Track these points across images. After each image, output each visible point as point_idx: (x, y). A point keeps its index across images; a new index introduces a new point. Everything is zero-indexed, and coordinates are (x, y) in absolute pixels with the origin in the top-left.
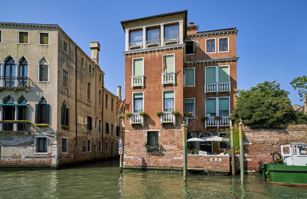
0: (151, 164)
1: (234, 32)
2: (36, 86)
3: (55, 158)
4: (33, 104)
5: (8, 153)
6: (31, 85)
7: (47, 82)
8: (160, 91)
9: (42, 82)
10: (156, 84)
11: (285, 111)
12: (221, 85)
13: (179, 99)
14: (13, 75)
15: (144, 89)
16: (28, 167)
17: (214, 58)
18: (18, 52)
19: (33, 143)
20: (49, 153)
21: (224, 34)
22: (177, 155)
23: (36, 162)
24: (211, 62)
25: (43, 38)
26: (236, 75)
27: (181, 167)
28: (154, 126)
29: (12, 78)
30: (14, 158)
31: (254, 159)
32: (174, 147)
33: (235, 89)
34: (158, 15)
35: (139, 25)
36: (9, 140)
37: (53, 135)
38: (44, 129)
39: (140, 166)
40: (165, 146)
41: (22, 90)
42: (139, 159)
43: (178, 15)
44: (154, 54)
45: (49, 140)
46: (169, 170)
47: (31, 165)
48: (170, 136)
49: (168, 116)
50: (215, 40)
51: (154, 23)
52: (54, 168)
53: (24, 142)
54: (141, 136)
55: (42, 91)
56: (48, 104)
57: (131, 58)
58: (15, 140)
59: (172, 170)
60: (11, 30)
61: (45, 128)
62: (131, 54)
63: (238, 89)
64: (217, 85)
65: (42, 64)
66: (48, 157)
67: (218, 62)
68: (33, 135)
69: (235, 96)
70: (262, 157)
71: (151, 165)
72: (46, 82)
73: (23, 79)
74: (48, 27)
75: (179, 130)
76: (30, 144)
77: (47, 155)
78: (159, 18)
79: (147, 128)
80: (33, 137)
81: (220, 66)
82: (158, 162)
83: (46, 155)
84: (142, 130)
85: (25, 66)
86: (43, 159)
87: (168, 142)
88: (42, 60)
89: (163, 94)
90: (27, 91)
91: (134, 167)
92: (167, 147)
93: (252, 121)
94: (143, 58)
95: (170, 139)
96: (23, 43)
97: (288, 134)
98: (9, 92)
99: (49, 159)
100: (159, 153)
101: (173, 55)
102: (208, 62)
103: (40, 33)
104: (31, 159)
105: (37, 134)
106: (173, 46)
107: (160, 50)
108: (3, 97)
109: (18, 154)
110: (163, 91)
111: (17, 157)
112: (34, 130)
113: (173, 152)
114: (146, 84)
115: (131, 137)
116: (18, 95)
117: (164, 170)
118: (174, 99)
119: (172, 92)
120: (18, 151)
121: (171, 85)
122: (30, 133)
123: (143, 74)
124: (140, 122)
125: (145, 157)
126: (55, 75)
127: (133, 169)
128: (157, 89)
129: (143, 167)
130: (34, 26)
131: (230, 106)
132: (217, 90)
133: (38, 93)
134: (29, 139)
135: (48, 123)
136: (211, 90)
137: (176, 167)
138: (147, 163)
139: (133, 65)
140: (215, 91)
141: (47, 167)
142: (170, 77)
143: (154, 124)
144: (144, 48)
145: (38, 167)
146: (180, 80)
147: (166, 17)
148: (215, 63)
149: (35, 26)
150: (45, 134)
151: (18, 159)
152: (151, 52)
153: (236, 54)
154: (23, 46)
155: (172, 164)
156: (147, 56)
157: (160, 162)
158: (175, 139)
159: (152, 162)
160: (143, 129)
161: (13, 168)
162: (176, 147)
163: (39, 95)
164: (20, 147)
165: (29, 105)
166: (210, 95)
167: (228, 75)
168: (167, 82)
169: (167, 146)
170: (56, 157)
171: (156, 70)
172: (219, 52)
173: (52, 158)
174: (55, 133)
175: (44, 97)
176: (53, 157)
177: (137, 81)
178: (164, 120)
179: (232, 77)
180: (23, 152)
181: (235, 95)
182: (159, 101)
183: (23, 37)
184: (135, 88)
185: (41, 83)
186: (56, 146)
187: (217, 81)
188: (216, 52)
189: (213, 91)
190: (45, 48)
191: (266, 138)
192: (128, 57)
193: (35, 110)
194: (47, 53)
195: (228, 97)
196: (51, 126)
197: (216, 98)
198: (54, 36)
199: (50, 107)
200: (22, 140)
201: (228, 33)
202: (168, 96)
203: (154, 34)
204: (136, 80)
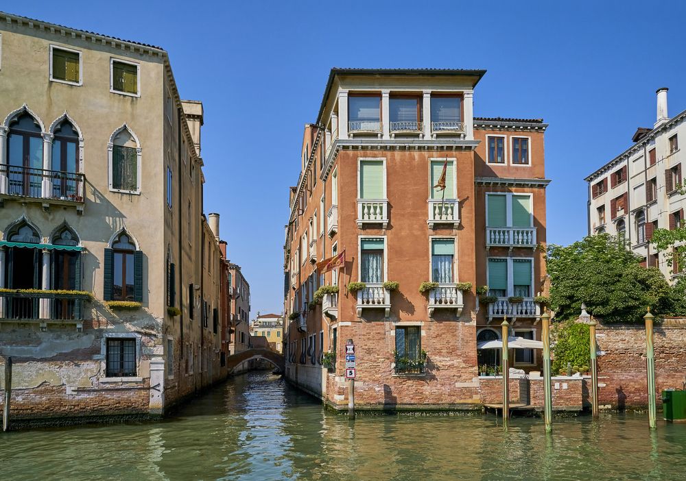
0: (407, 400)
1: (540, 128)
2: (103, 199)
3: (159, 390)
4: (96, 249)
5: (25, 382)
6: (91, 197)
7: (135, 193)
8: (425, 237)
9: (122, 191)
10: (415, 222)
11: (663, 292)
12: (518, 233)
13: (466, 258)
14: (34, 164)
15: (386, 229)
16: (84, 417)
17: (503, 176)
18: (50, 103)
19: (98, 352)
20: (144, 379)
21: (521, 129)
22: (464, 377)
23: (107, 403)
24: (497, 183)
25: (123, 76)
26: (545, 214)
27: (472, 404)
28: (410, 315)
29: (31, 171)
30: (42, 393)
31: (609, 383)
32: (457, 361)
33: (542, 244)
34: (420, 68)
35: (372, 85)
36: (28, 343)
37: (153, 332)
38: (128, 315)
39: (380, 403)
40: (436, 360)
41: (65, 209)
42: (377, 389)
43: (465, 77)
44: (410, 154)
45: (143, 345)
46: (447, 411)
47: (93, 410)
48: (448, 337)
49: (446, 293)
50: (505, 140)
51: (408, 85)
52: (156, 415)
53: (70, 350)
54: (383, 337)
55: (122, 216)
56: (138, 249)
57: (356, 157)
58: (44, 345)
59: (454, 411)
60: (28, 39)
61: (132, 313)
62: (355, 148)
63: (548, 244)
64: (511, 233)
65: (118, 143)
66: (140, 389)
67: (511, 185)
68: (96, 330)
69: (544, 257)
70: (623, 380)
71: (405, 401)
72: (132, 192)
73: (64, 177)
74: (137, 50)
75: (466, 324)
76: (89, 354)
77: (137, 382)
78: (421, 77)
79: (396, 319)
80: (98, 337)
81: (515, 194)
82: (422, 393)
83: (134, 384)
84: (382, 323)
85: (68, 144)
86: (126, 395)
87: (444, 351)
88: (119, 133)
89: (430, 244)
90: (79, 213)
91: (365, 407)
92: (440, 362)
93: (610, 309)
94: (384, 159)
95: (448, 342)
96: (64, 79)
97: (665, 336)
98: (24, 209)
99: (143, 393)
100: (424, 375)
101: (452, 162)
102: (492, 182)
103: (114, 62)
104: (92, 396)
105: (108, 327)
106: (455, 142)
107: (424, 146)
108: (6, 223)
109: (53, 382)
110: (431, 237)
111: (52, 391)
112: (101, 318)
113: (453, 372)
114: (392, 221)
115: (356, 337)
116: (52, 220)
117: (436, 412)
118: (456, 257)
119: (452, 241)
120: (54, 374)
121: (450, 226)
122: (88, 325)
123: (385, 197)
124: (382, 304)
125: (390, 383)
126: (155, 175)
127: (363, 411)
128: (417, 233)
129: (388, 406)
130: (99, 40)
131: (533, 277)
132: (511, 242)
133: (109, 220)
134: (86, 341)
135: (140, 300)
136: (499, 242)
137: (462, 404)
138: (396, 398)
139: (359, 173)
140: (506, 245)
141: (137, 414)
142: (447, 209)
143: (410, 309)
144: (386, 137)
145: (111, 416)
146: (467, 217)
147: (437, 77)
148: (505, 186)
149: (101, 41)
150: (130, 329)
151: (55, 397)
152: (403, 148)
153: (543, 174)
154: (65, 89)
155: (453, 398)
156: (393, 156)
157: (427, 393)
158: (459, 344)
159: (407, 395)
160: (386, 321)
161: (40, 420)
162: (461, 360)
163: (113, 224)
164: (59, 362)
165: (85, 249)
166: (496, 251)
167: (529, 215)
168: (441, 218)
169: (442, 358)
170: (161, 388)
171: (413, 189)
172: (512, 165)
173: (151, 390)
174: (158, 325)
175: (128, 231)
176: (153, 388)
177: (372, 210)
178: (438, 303)
179: (537, 217)
180: (69, 377)
181: (542, 255)
182: (422, 259)
183: (63, 64)
184: (366, 226)
185: (120, 195)
186: (160, 359)
187: (510, 223)
188: (506, 164)
189: (502, 245)
190: (129, 102)
191: (628, 342)
192: (347, 154)
193: (102, 265)
194: (133, 117)
195: (530, 258)
196: (146, 309)
197: (508, 258)
198: (153, 74)
199: (144, 260)
200: (67, 344)
201: (529, 128)
202: (441, 249)
203: (404, 109)
204: (369, 208)
